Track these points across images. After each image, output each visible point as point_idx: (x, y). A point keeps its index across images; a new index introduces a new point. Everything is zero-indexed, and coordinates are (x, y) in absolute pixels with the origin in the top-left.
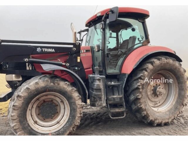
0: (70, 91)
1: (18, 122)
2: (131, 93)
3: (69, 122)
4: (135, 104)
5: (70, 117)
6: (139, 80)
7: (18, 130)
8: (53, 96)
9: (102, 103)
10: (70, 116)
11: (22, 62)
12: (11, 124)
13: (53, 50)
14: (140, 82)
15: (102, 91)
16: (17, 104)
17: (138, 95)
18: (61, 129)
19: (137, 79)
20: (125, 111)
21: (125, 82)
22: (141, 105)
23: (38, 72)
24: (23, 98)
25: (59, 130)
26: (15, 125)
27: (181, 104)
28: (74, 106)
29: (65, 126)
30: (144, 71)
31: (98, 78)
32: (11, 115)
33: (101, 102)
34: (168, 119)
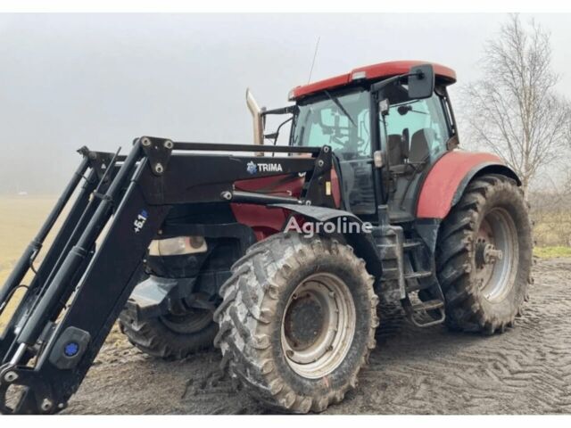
0: (357, 267)
1: (271, 355)
2: (447, 262)
3: (358, 345)
4: (458, 290)
5: (358, 332)
6: (465, 232)
7: (272, 375)
8: (316, 284)
9: (399, 293)
10: (356, 330)
11: (218, 200)
12: (254, 363)
13: (280, 168)
14: (466, 235)
15: (400, 263)
16: (268, 309)
17: (465, 265)
18: (343, 362)
19: (461, 230)
20: (442, 307)
21: (435, 238)
22: (470, 289)
23: (243, 225)
24: (277, 292)
25: (340, 366)
26: (266, 364)
27: (525, 280)
28: (364, 303)
29: (350, 355)
30: (471, 211)
31: (390, 232)
32: (258, 340)
33: (396, 290)
34: (511, 316)
